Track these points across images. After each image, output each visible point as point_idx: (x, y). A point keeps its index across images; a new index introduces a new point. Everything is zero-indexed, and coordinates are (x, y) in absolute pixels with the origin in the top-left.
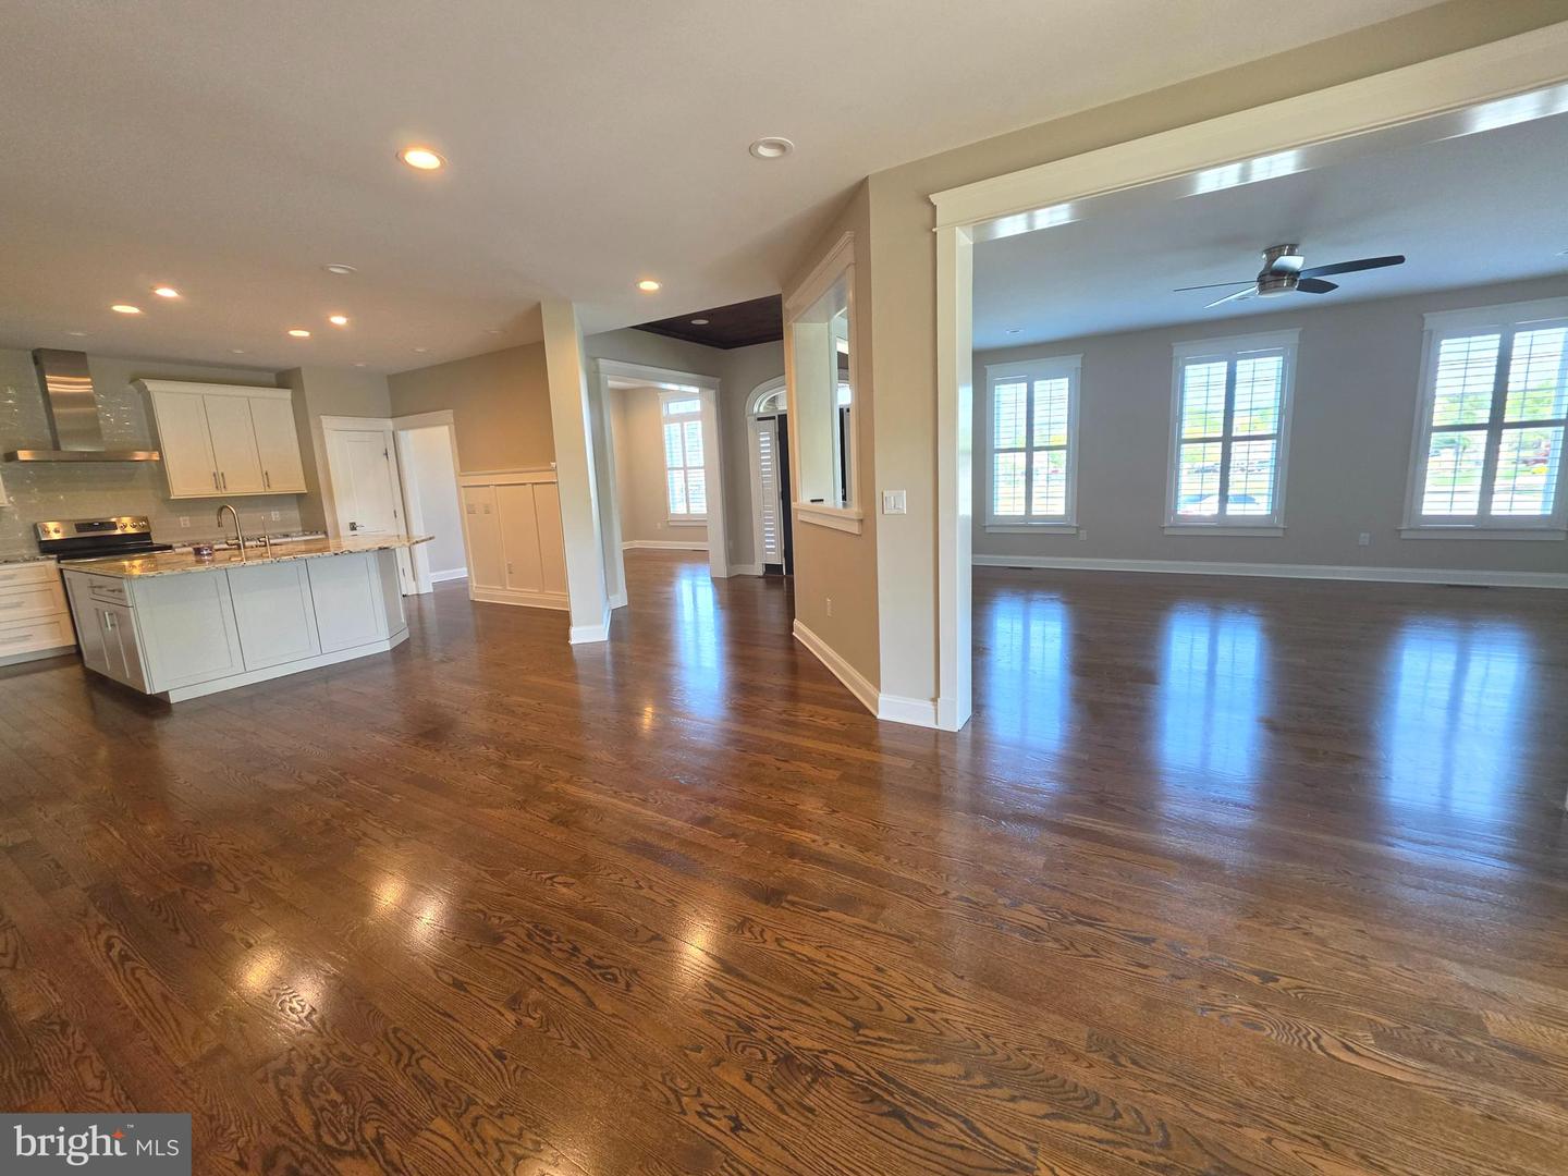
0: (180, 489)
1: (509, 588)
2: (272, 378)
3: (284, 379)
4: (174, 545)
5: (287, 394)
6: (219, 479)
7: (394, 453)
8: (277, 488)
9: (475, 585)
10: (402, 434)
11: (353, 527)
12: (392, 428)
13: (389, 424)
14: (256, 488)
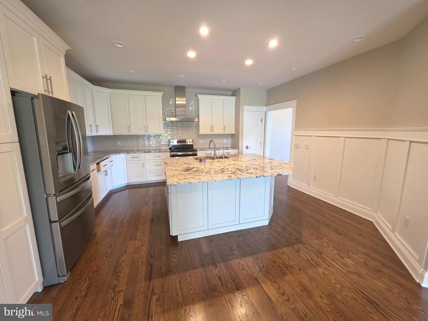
0: (202, 131)
1: (311, 187)
2: (230, 93)
3: (235, 93)
4: (197, 150)
5: (234, 98)
6: (212, 127)
7: (264, 120)
8: (227, 132)
9: (291, 179)
10: (268, 112)
11: (247, 148)
12: (265, 110)
13: (264, 108)
14: (221, 132)
